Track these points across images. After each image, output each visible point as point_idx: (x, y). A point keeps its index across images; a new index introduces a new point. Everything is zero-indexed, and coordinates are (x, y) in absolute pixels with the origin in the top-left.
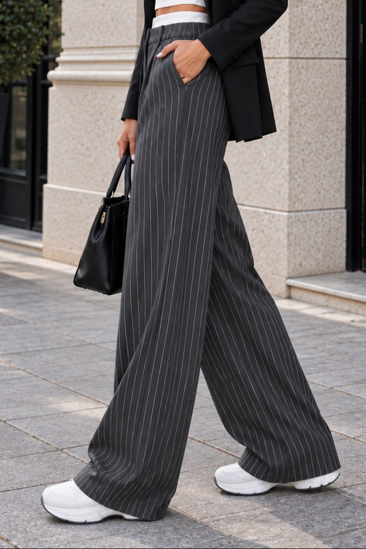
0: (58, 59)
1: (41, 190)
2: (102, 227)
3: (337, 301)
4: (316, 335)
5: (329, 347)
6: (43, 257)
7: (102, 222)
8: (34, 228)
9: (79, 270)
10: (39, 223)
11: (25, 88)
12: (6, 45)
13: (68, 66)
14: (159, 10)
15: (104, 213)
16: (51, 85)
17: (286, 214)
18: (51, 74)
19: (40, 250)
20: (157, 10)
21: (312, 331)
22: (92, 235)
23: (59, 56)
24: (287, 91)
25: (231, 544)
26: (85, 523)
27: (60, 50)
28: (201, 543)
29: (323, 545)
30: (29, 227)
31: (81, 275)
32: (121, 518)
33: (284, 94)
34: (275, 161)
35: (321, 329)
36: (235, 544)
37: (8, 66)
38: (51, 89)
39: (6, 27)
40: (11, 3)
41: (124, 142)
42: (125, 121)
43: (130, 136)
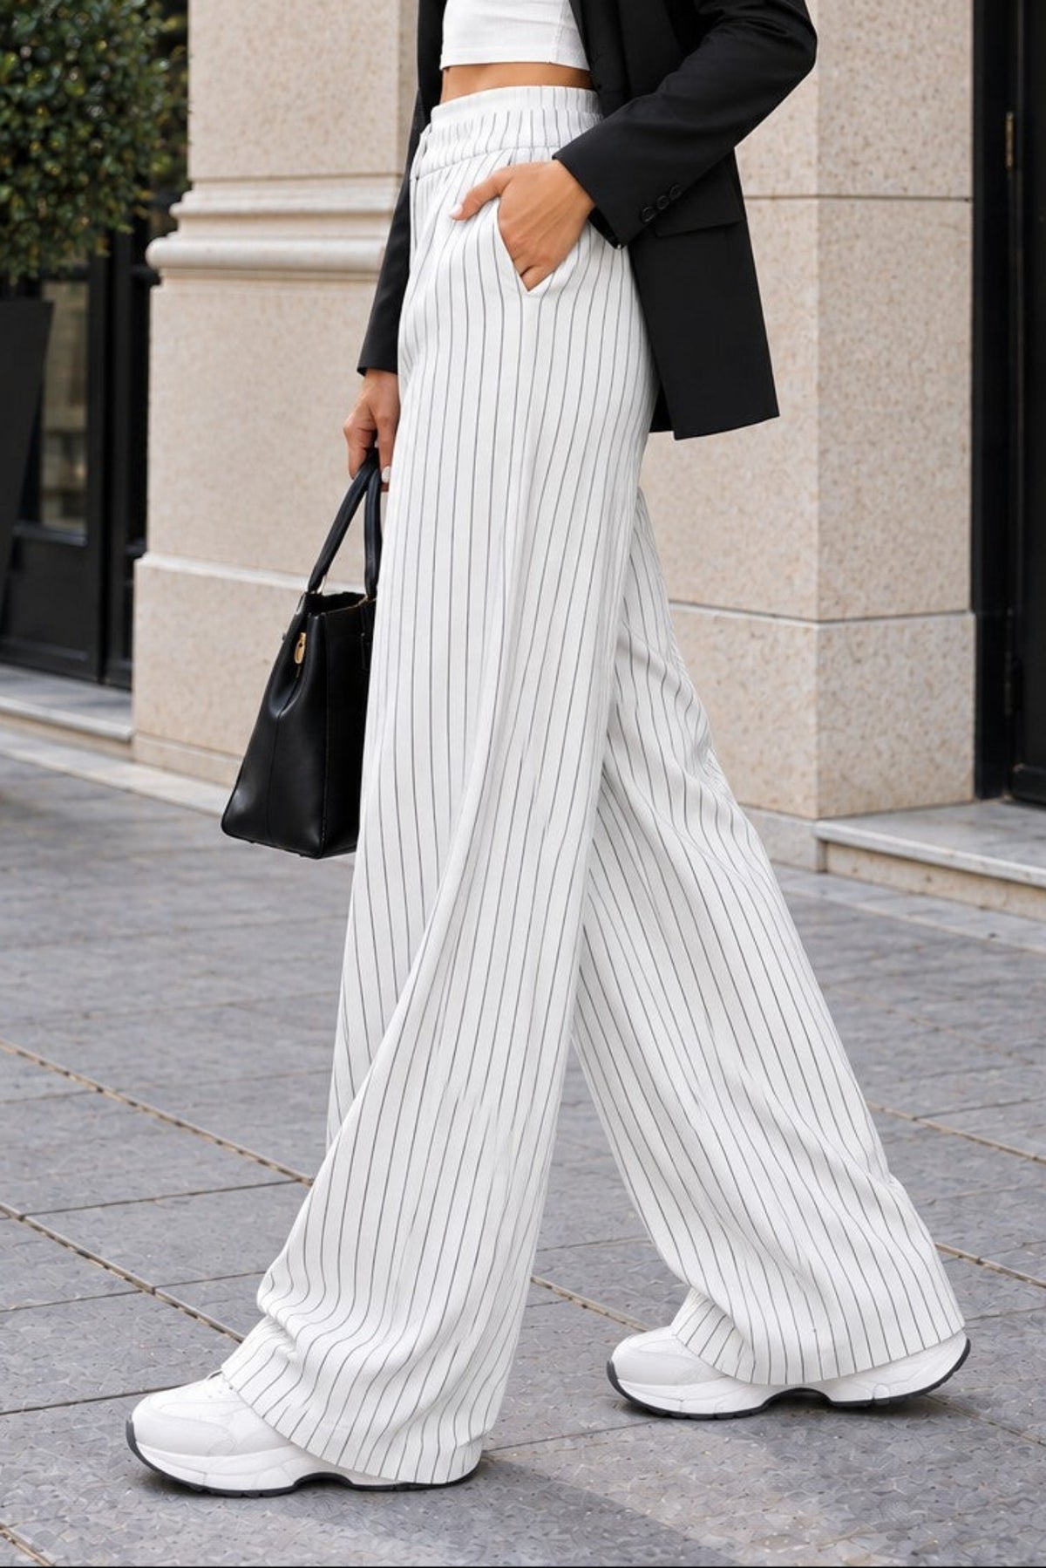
0: (176, 209)
1: (129, 572)
2: (297, 676)
3: (952, 880)
4: (891, 975)
5: (930, 1008)
6: (132, 760)
7: (299, 660)
8: (108, 680)
9: (237, 793)
10: (123, 664)
11: (83, 289)
12: (32, 169)
13: (203, 229)
14: (451, 69)
15: (304, 635)
16: (157, 281)
17: (816, 627)
18: (158, 249)
19: (127, 742)
20: (447, 68)
21: (879, 964)
22: (271, 697)
23: (179, 199)
24: (811, 296)
27: (183, 185)
30: (95, 678)
31: (241, 805)
32: (336, 1481)
33: (803, 306)
34: (779, 493)
37: (36, 229)
38: (156, 292)
39: (31, 120)
40: (45, 53)
41: (363, 430)
42: (367, 375)
43: (382, 413)
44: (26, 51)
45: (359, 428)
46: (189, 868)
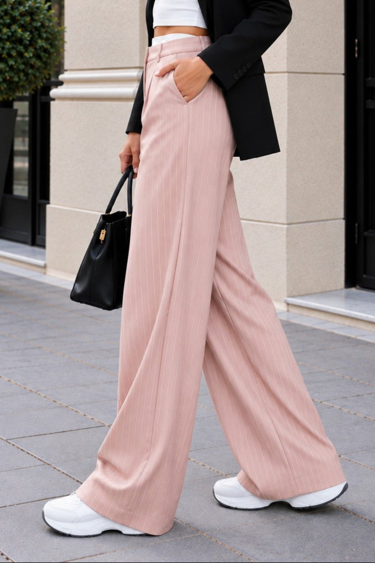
2: (102, 244)
8: (36, 244)
9: (76, 284)
14: (157, 28)
17: (286, 226)
18: (54, 92)
19: (43, 267)
20: (156, 27)
23: (61, 74)
30: (31, 243)
32: (118, 532)
41: (127, 156)
42: (129, 134)
43: (134, 150)
45: (125, 155)
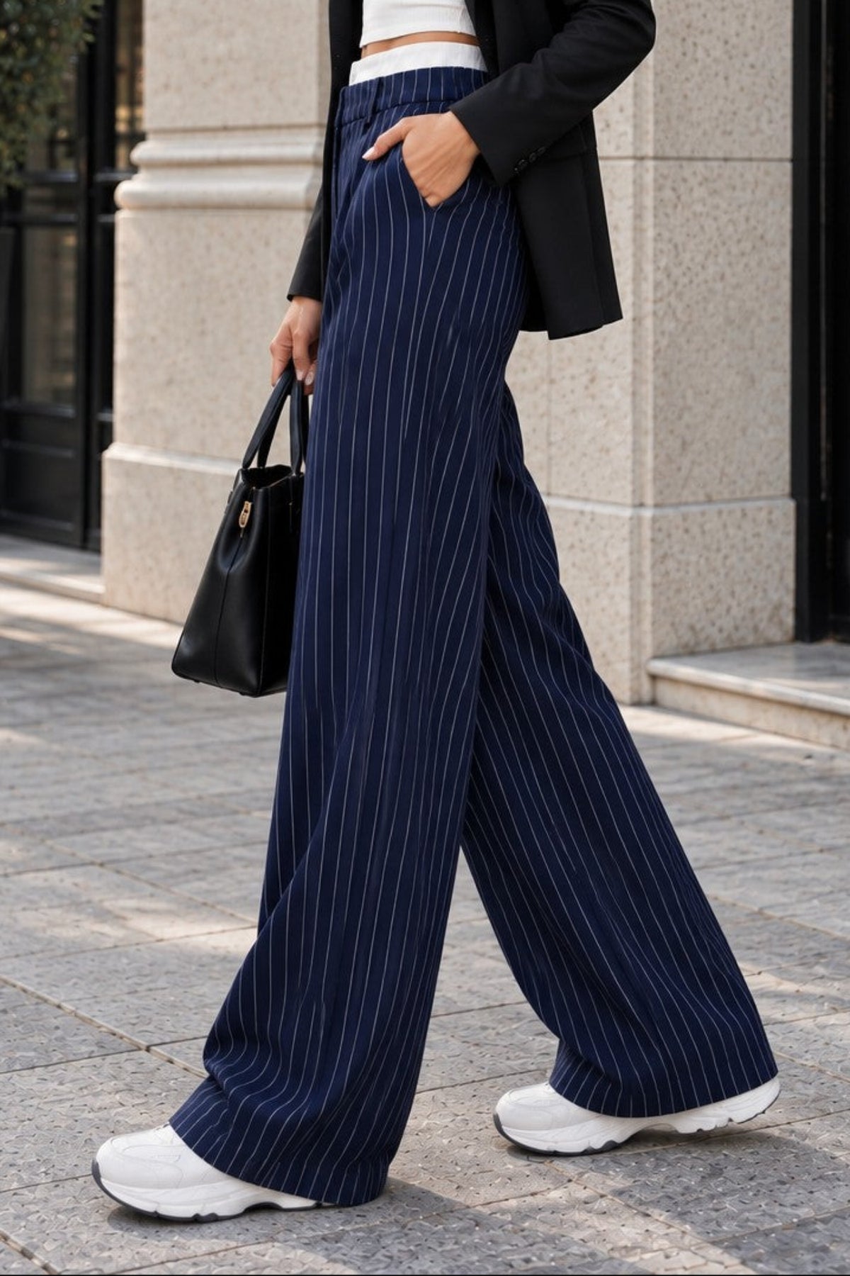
0: (136, 155)
4: (723, 789)
13: (161, 173)
15: (248, 505)
25: (530, 1266)
26: (197, 1220)
28: (462, 1262)
29: (741, 1267)
31: (186, 651)
35: (738, 775)
36: (541, 1264)
39: (19, 86)
40: (31, 29)
44: (14, 28)
46: (150, 700)
